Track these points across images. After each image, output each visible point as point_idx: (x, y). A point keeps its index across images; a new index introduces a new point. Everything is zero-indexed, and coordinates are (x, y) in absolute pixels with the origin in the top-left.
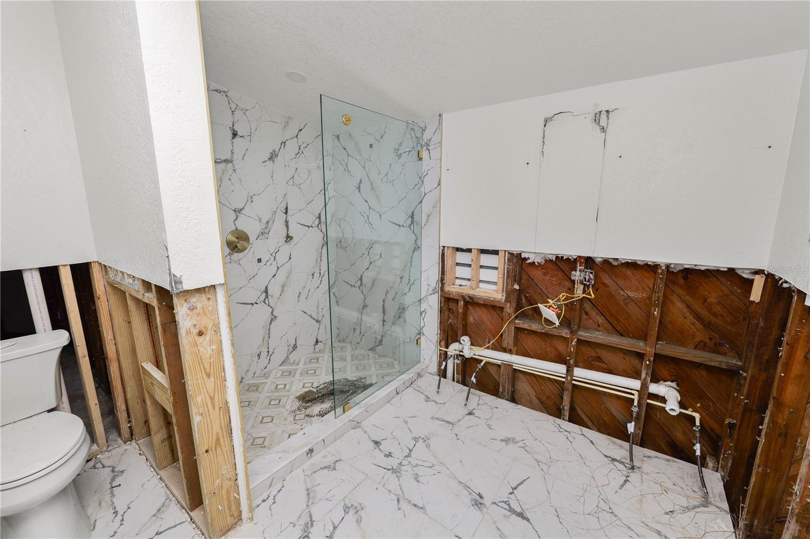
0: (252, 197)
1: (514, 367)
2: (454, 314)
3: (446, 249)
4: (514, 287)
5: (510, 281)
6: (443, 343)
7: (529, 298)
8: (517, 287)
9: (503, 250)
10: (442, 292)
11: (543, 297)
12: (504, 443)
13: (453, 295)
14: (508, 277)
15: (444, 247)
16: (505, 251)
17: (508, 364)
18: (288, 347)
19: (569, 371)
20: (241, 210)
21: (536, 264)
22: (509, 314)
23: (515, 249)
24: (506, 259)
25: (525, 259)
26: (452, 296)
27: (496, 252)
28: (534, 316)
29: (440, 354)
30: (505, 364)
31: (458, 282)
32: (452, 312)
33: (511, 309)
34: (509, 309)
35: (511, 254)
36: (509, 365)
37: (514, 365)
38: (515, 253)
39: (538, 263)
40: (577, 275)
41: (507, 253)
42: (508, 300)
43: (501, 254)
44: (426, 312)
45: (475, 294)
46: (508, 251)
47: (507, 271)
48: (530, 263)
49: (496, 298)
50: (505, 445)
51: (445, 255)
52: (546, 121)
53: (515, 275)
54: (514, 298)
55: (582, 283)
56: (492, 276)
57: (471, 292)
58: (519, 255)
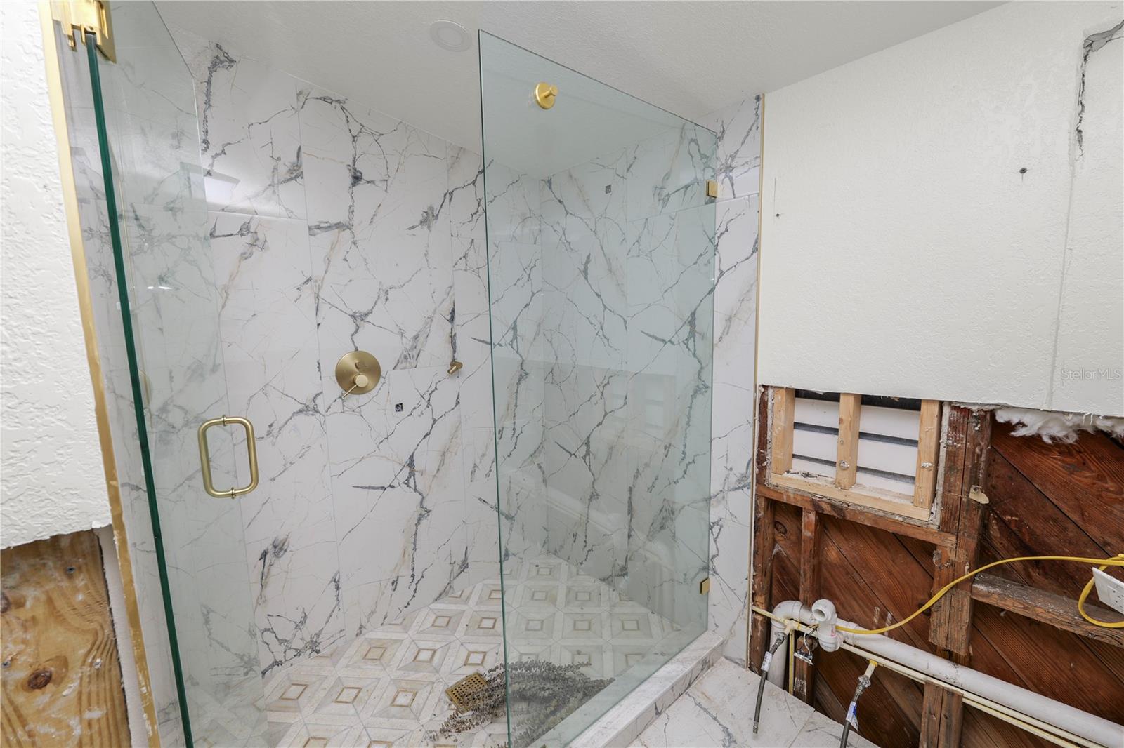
0: (387, 292)
1: (965, 700)
2: (788, 534)
3: (770, 392)
4: (971, 496)
5: (956, 480)
6: (760, 599)
7: (1013, 527)
8: (980, 497)
9: (933, 401)
10: (761, 488)
11: (1065, 529)
13: (788, 497)
14: (951, 467)
15: (765, 387)
16: (941, 404)
17: (948, 691)
18: (451, 567)
20: (366, 315)
21: (1046, 440)
22: (953, 564)
23: (978, 396)
24: (945, 422)
25: (1009, 426)
26: (785, 497)
27: (913, 405)
28: (1030, 576)
29: (755, 622)
30: (938, 687)
31: (798, 465)
32: (782, 530)
33: (962, 552)
34: (952, 549)
35: (963, 411)
36: (952, 694)
37: (966, 694)
38: (975, 408)
39: (1053, 438)
41: (946, 410)
42: (947, 525)
43: (929, 412)
44: (721, 527)
45: (847, 500)
46: (950, 403)
47: (947, 452)
48: (1023, 438)
49: (908, 518)
51: (770, 404)
52: (1090, 45)
53: (976, 466)
54: (969, 524)
56: (904, 460)
57: (838, 496)
58: (989, 416)
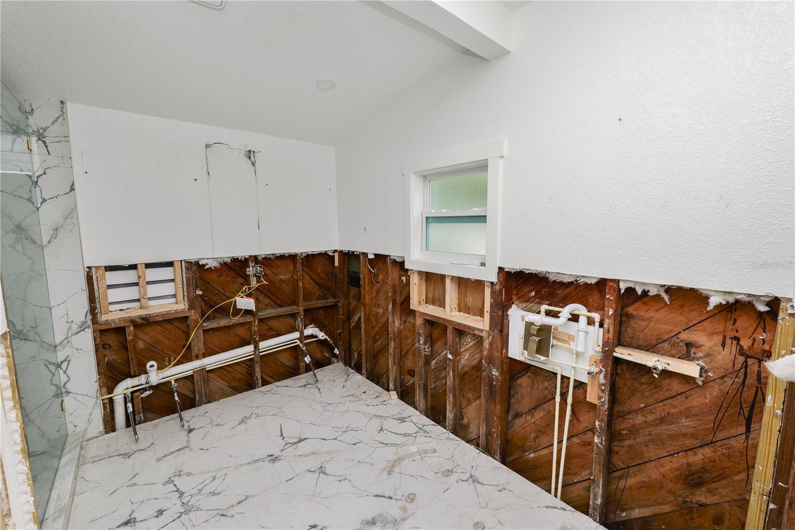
1: (207, 369)
2: (112, 348)
3: (93, 270)
4: (197, 293)
5: (191, 289)
6: (104, 390)
7: (208, 301)
8: (199, 292)
9: (178, 261)
10: (96, 326)
11: (221, 296)
12: (243, 424)
13: (116, 324)
14: (188, 285)
15: (89, 268)
16: (181, 261)
17: (201, 369)
19: (256, 347)
21: (213, 268)
22: (195, 320)
23: (192, 257)
24: (184, 268)
25: (204, 266)
26: (113, 325)
27: (170, 264)
28: (215, 316)
29: (104, 405)
30: (198, 370)
31: (112, 308)
32: (108, 347)
33: (197, 314)
34: (194, 315)
35: (189, 263)
36: (203, 369)
37: (207, 367)
38: (193, 261)
39: (214, 267)
40: (250, 271)
41: (183, 263)
42: (191, 307)
43: (177, 265)
44: (69, 361)
45: (148, 313)
46: (184, 260)
47: (186, 279)
48: (208, 268)
49: (177, 310)
50: (245, 424)
51: (94, 277)
53: (196, 282)
54: (199, 304)
55: (255, 275)
56: (169, 289)
57: (143, 313)
58: (197, 263)
